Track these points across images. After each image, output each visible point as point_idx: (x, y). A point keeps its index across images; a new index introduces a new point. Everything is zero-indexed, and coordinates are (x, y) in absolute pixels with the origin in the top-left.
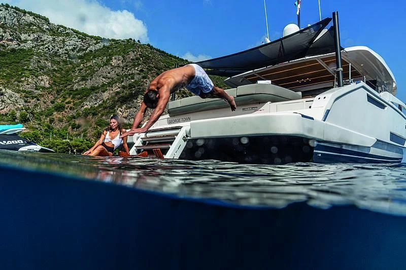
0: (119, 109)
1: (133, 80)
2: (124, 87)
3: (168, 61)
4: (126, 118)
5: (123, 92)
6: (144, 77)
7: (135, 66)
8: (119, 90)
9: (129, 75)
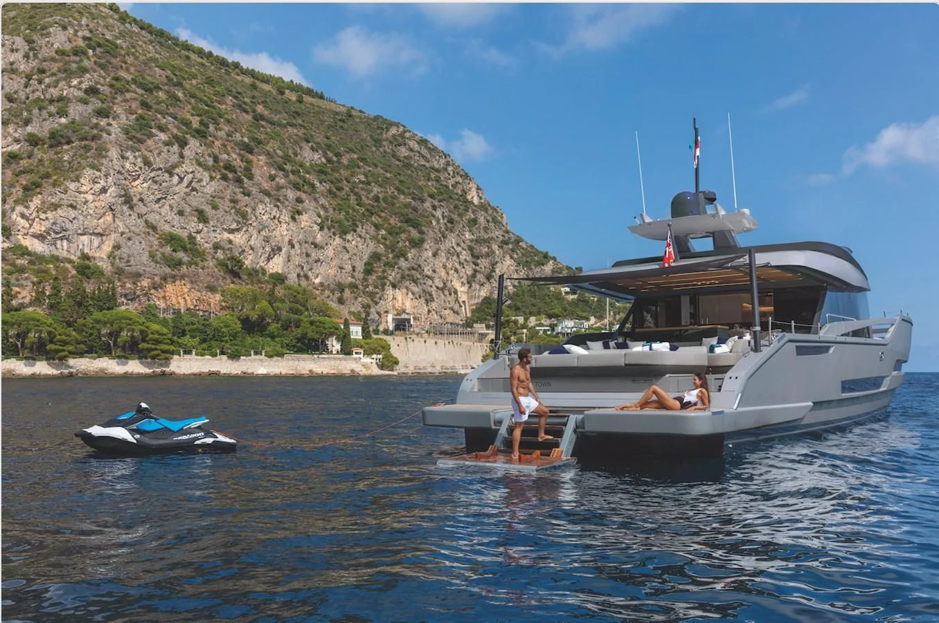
0: (19, 209)
1: (63, 120)
2: (33, 141)
3: (178, 62)
4: (41, 237)
5: (29, 157)
6: (101, 113)
7: (68, 74)
8: (16, 147)
9: (51, 101)
